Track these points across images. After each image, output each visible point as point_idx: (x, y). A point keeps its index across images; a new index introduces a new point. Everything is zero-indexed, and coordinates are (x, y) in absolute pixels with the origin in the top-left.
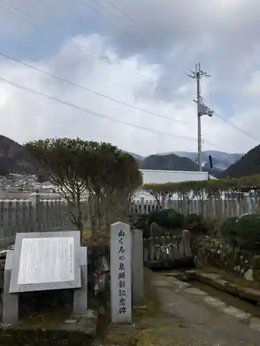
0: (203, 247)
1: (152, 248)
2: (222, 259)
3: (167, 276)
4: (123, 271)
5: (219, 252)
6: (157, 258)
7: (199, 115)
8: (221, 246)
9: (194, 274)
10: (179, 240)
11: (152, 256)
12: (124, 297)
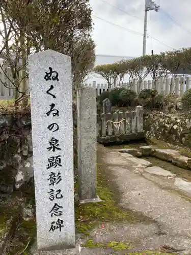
0: (157, 123)
1: (105, 123)
2: (179, 134)
3: (122, 152)
4: (57, 153)
5: (175, 127)
6: (109, 134)
7: (146, 10)
8: (179, 121)
9: (150, 149)
10: (132, 116)
11: (104, 132)
12: (59, 202)
